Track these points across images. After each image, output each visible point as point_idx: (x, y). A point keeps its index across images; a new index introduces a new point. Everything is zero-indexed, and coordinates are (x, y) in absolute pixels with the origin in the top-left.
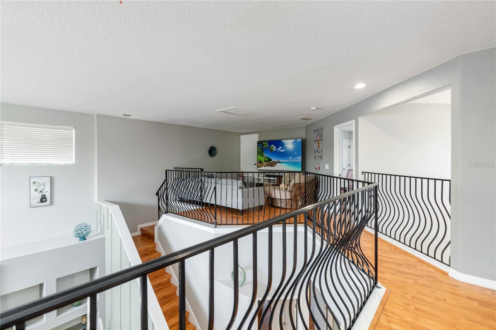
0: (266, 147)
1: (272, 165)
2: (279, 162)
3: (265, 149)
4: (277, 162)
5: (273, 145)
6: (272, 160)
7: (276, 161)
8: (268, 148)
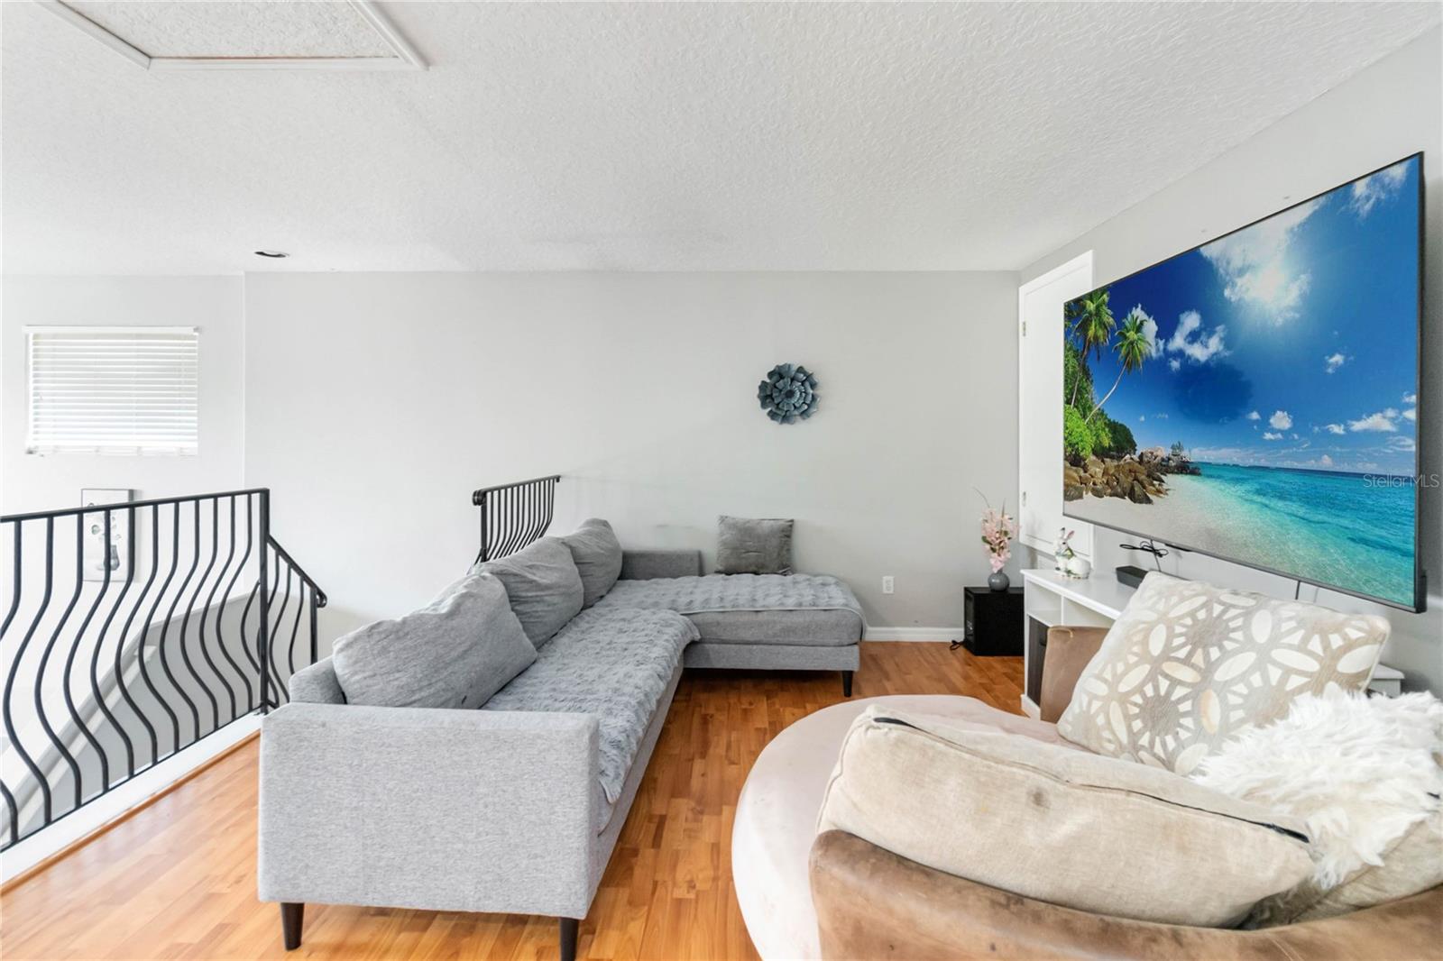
0: (1100, 333)
1: (1137, 489)
2: (1185, 468)
3: (1094, 353)
4: (1165, 467)
5: (1138, 313)
6: (1133, 446)
7: (1164, 452)
8: (1113, 341)
